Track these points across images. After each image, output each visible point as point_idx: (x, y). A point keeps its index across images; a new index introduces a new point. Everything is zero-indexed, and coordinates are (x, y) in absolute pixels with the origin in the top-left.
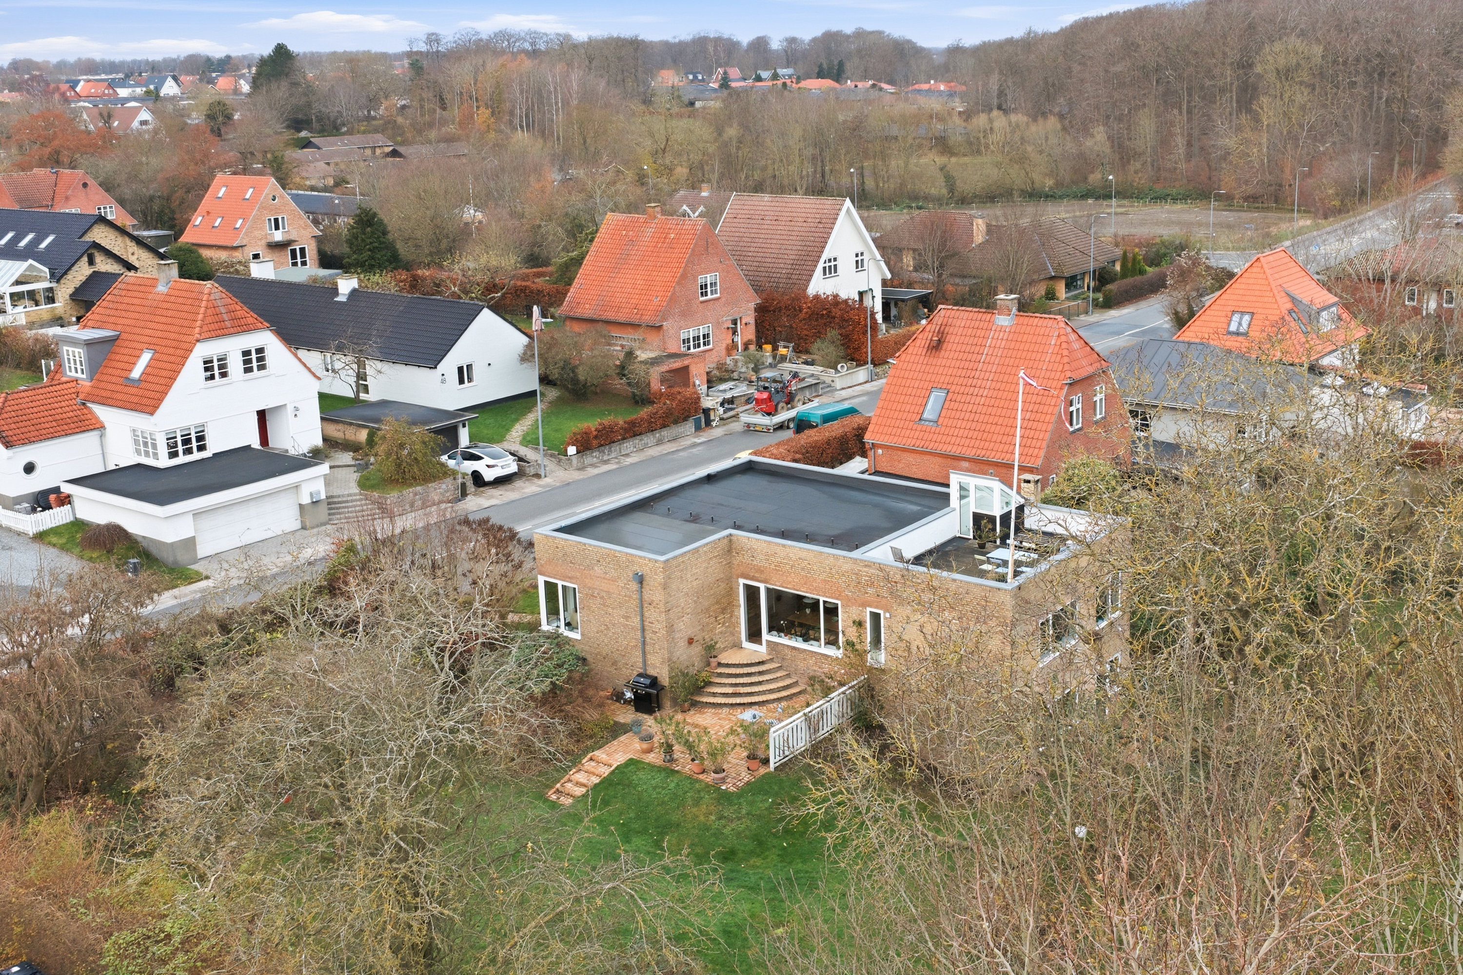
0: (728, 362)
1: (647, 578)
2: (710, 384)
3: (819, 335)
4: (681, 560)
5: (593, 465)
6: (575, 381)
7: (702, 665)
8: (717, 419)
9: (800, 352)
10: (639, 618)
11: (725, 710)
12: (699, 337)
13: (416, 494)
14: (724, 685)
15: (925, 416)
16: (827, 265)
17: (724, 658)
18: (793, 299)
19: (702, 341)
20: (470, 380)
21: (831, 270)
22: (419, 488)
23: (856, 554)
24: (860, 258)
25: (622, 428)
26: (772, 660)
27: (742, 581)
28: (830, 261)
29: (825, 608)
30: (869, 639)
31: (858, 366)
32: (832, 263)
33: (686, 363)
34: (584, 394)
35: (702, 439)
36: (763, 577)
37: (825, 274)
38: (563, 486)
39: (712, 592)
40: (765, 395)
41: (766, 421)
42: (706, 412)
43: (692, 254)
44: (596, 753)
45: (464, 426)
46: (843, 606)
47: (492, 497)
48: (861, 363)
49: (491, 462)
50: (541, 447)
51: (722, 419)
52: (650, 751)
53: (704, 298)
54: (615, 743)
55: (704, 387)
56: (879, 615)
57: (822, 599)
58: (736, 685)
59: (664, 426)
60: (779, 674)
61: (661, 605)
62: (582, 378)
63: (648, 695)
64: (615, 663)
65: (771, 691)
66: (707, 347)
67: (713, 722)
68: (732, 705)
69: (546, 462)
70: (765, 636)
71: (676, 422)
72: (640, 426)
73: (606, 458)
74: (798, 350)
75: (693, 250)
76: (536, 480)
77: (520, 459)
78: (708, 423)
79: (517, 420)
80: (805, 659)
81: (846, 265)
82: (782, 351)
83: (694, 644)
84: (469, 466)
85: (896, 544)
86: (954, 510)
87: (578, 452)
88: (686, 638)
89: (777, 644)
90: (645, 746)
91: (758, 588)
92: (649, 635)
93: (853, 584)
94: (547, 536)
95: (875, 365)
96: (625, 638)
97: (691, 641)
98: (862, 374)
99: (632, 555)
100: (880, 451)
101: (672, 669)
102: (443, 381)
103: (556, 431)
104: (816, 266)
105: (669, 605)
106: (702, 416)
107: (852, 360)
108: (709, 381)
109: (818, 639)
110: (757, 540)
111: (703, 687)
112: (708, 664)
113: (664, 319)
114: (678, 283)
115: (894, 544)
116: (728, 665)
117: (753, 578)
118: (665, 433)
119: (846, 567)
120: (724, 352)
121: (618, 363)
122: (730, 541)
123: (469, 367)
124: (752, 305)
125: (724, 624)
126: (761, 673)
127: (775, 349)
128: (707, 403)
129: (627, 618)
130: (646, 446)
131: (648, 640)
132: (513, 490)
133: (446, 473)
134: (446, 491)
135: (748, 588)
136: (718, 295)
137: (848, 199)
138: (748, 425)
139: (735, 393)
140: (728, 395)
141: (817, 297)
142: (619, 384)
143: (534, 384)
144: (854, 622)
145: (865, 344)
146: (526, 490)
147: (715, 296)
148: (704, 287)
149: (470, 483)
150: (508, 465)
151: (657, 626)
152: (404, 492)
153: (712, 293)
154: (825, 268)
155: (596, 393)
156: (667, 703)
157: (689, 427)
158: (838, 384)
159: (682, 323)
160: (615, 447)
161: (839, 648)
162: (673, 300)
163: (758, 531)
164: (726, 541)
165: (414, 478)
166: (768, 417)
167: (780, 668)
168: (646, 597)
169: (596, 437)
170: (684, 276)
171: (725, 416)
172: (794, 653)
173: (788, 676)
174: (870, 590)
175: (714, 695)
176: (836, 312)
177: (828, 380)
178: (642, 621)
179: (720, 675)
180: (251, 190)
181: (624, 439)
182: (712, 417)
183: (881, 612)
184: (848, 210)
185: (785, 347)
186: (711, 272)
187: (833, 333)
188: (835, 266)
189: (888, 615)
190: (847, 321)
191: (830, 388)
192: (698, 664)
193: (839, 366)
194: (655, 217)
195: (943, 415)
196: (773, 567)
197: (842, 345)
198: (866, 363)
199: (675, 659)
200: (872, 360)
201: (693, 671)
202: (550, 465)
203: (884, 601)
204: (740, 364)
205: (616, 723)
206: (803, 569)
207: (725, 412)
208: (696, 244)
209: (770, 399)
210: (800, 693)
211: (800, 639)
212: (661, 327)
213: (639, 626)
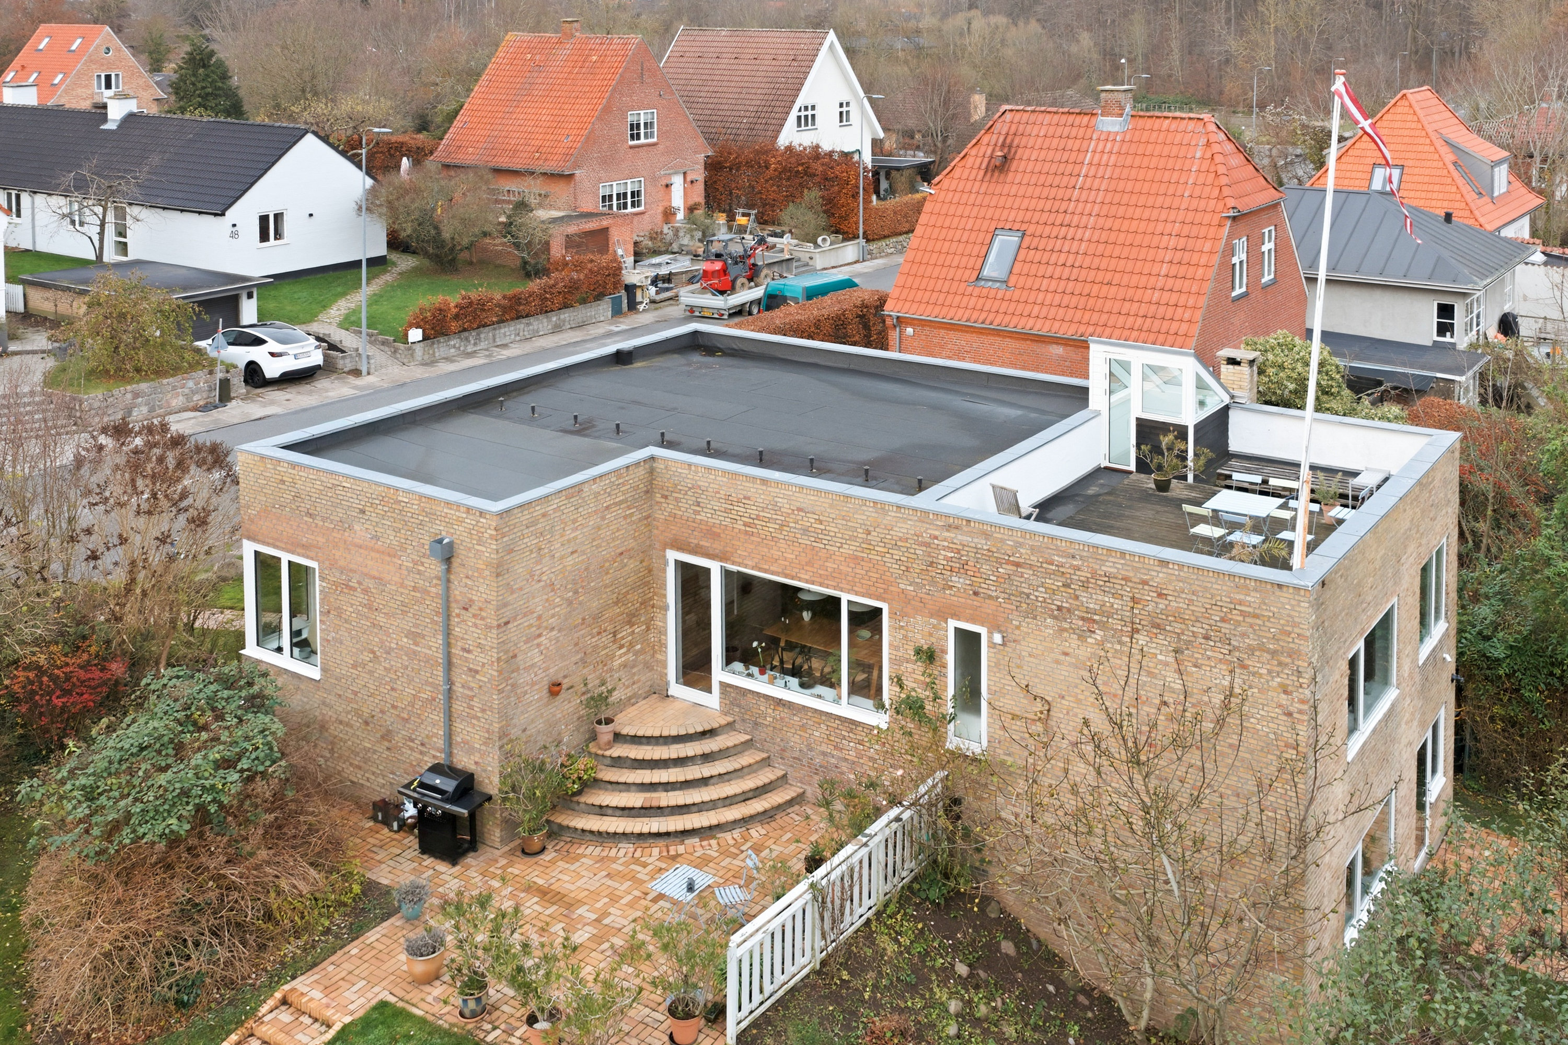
0: (666, 230)
1: (462, 555)
2: (638, 256)
3: (791, 198)
4: (539, 510)
5: (448, 359)
6: (438, 241)
7: (579, 738)
8: (647, 300)
9: (765, 223)
10: (440, 639)
11: (626, 849)
12: (625, 194)
13: (136, 395)
14: (627, 786)
15: (986, 272)
16: (803, 113)
17: (628, 723)
18: (757, 152)
19: (629, 200)
20: (278, 235)
21: (807, 121)
22: (144, 386)
23: (925, 500)
24: (844, 109)
25: (497, 305)
26: (730, 726)
27: (672, 555)
28: (806, 108)
29: (850, 613)
30: (951, 691)
31: (844, 240)
32: (810, 113)
33: (605, 223)
34: (453, 262)
35: (623, 327)
36: (717, 546)
37: (799, 125)
38: (393, 388)
39: (607, 579)
40: (718, 266)
41: (718, 302)
42: (631, 289)
43: (620, 82)
44: (301, 984)
45: (250, 296)
46: (892, 614)
47: (272, 403)
48: (850, 236)
49: (277, 348)
50: (364, 329)
51: (653, 302)
52: (431, 978)
53: (636, 142)
54: (354, 949)
55: (630, 260)
56: (977, 636)
57: (845, 598)
58: (652, 787)
59: (566, 306)
60: (746, 759)
61: (490, 613)
62: (446, 235)
63: (451, 818)
64: (387, 736)
65: (729, 801)
66: (636, 210)
67: (594, 885)
68: (641, 836)
69: (372, 351)
70: (719, 673)
71: (584, 301)
72: (528, 303)
73: (470, 349)
74: (762, 221)
75: (621, 76)
76: (352, 379)
77: (332, 347)
78: (633, 305)
79: (344, 294)
80: (803, 727)
81: (827, 116)
82: (741, 220)
83: (563, 695)
84: (242, 355)
85: (1004, 478)
86: (1098, 414)
87: (425, 338)
88: (545, 683)
89: (744, 692)
90: (420, 966)
91: (707, 571)
92: (460, 677)
93: (917, 567)
94: (263, 457)
95: (868, 241)
96: (410, 680)
97: (555, 689)
98: (851, 251)
99: (430, 499)
100: (910, 331)
101: (508, 755)
102: (234, 235)
103: (398, 309)
104: (788, 113)
105: (507, 613)
106: (623, 293)
107: (837, 232)
108: (636, 254)
109: (831, 681)
110: (708, 469)
111: (579, 793)
112: (594, 737)
113: (577, 166)
114: (600, 118)
115: (1000, 478)
116: (636, 740)
117: (694, 551)
118: (566, 315)
119: (903, 528)
120: (660, 217)
121: (503, 219)
122: (652, 471)
123: (278, 217)
124: (701, 157)
125: (631, 645)
126: (707, 758)
127: (731, 218)
128: (634, 275)
129: (415, 636)
130: (536, 335)
131: (458, 689)
132: (310, 393)
133: (202, 361)
134: (194, 392)
135: (683, 567)
136: (655, 140)
137: (831, 31)
138: (691, 309)
139: (675, 268)
140: (664, 271)
141: (789, 148)
142: (498, 244)
143: (380, 249)
144: (918, 651)
145: (854, 211)
146: (330, 394)
147: (650, 141)
148: (635, 127)
149: (238, 382)
150: (307, 354)
151: (478, 658)
152: (116, 392)
153: (646, 137)
154: (799, 118)
155: (471, 263)
156: (494, 832)
157: (604, 308)
158: (819, 263)
159: (602, 174)
160: (486, 333)
161: (880, 706)
162: (590, 139)
163: (708, 451)
164: (641, 472)
165: (138, 370)
166: (721, 297)
167: (748, 745)
168: (457, 591)
169: (457, 317)
170: (607, 109)
171: (658, 298)
172: (784, 713)
173: (766, 762)
174: (958, 581)
175: (602, 811)
176: (818, 167)
177: (805, 257)
178: (448, 645)
179: (618, 762)
180: (79, 41)
181: (501, 321)
182: (639, 299)
183: (982, 631)
184: (831, 46)
185: (744, 215)
186: (644, 109)
187: (813, 195)
188: (813, 116)
189: (998, 638)
190: (832, 180)
191: (806, 267)
192: (570, 738)
193: (820, 240)
194: (572, 36)
195: (1015, 271)
196: (739, 526)
197: (825, 212)
198: (856, 237)
199: (515, 732)
200: (864, 233)
201: (553, 759)
202: (379, 355)
203: (989, 607)
204: (681, 234)
205: (370, 887)
206: (805, 531)
207: (657, 293)
208: (626, 69)
209: (724, 271)
210: (791, 803)
211: (794, 682)
212: (571, 176)
213: (440, 657)
